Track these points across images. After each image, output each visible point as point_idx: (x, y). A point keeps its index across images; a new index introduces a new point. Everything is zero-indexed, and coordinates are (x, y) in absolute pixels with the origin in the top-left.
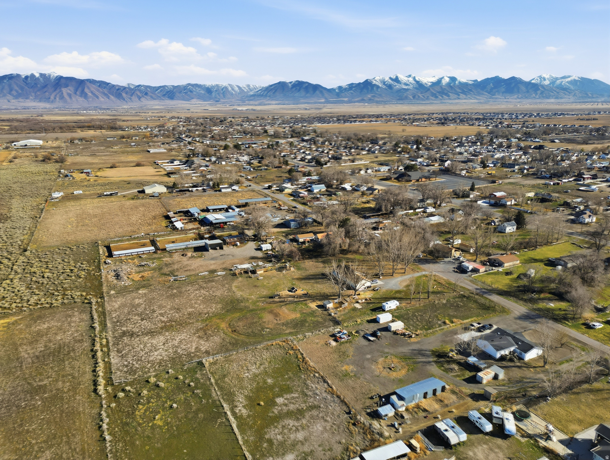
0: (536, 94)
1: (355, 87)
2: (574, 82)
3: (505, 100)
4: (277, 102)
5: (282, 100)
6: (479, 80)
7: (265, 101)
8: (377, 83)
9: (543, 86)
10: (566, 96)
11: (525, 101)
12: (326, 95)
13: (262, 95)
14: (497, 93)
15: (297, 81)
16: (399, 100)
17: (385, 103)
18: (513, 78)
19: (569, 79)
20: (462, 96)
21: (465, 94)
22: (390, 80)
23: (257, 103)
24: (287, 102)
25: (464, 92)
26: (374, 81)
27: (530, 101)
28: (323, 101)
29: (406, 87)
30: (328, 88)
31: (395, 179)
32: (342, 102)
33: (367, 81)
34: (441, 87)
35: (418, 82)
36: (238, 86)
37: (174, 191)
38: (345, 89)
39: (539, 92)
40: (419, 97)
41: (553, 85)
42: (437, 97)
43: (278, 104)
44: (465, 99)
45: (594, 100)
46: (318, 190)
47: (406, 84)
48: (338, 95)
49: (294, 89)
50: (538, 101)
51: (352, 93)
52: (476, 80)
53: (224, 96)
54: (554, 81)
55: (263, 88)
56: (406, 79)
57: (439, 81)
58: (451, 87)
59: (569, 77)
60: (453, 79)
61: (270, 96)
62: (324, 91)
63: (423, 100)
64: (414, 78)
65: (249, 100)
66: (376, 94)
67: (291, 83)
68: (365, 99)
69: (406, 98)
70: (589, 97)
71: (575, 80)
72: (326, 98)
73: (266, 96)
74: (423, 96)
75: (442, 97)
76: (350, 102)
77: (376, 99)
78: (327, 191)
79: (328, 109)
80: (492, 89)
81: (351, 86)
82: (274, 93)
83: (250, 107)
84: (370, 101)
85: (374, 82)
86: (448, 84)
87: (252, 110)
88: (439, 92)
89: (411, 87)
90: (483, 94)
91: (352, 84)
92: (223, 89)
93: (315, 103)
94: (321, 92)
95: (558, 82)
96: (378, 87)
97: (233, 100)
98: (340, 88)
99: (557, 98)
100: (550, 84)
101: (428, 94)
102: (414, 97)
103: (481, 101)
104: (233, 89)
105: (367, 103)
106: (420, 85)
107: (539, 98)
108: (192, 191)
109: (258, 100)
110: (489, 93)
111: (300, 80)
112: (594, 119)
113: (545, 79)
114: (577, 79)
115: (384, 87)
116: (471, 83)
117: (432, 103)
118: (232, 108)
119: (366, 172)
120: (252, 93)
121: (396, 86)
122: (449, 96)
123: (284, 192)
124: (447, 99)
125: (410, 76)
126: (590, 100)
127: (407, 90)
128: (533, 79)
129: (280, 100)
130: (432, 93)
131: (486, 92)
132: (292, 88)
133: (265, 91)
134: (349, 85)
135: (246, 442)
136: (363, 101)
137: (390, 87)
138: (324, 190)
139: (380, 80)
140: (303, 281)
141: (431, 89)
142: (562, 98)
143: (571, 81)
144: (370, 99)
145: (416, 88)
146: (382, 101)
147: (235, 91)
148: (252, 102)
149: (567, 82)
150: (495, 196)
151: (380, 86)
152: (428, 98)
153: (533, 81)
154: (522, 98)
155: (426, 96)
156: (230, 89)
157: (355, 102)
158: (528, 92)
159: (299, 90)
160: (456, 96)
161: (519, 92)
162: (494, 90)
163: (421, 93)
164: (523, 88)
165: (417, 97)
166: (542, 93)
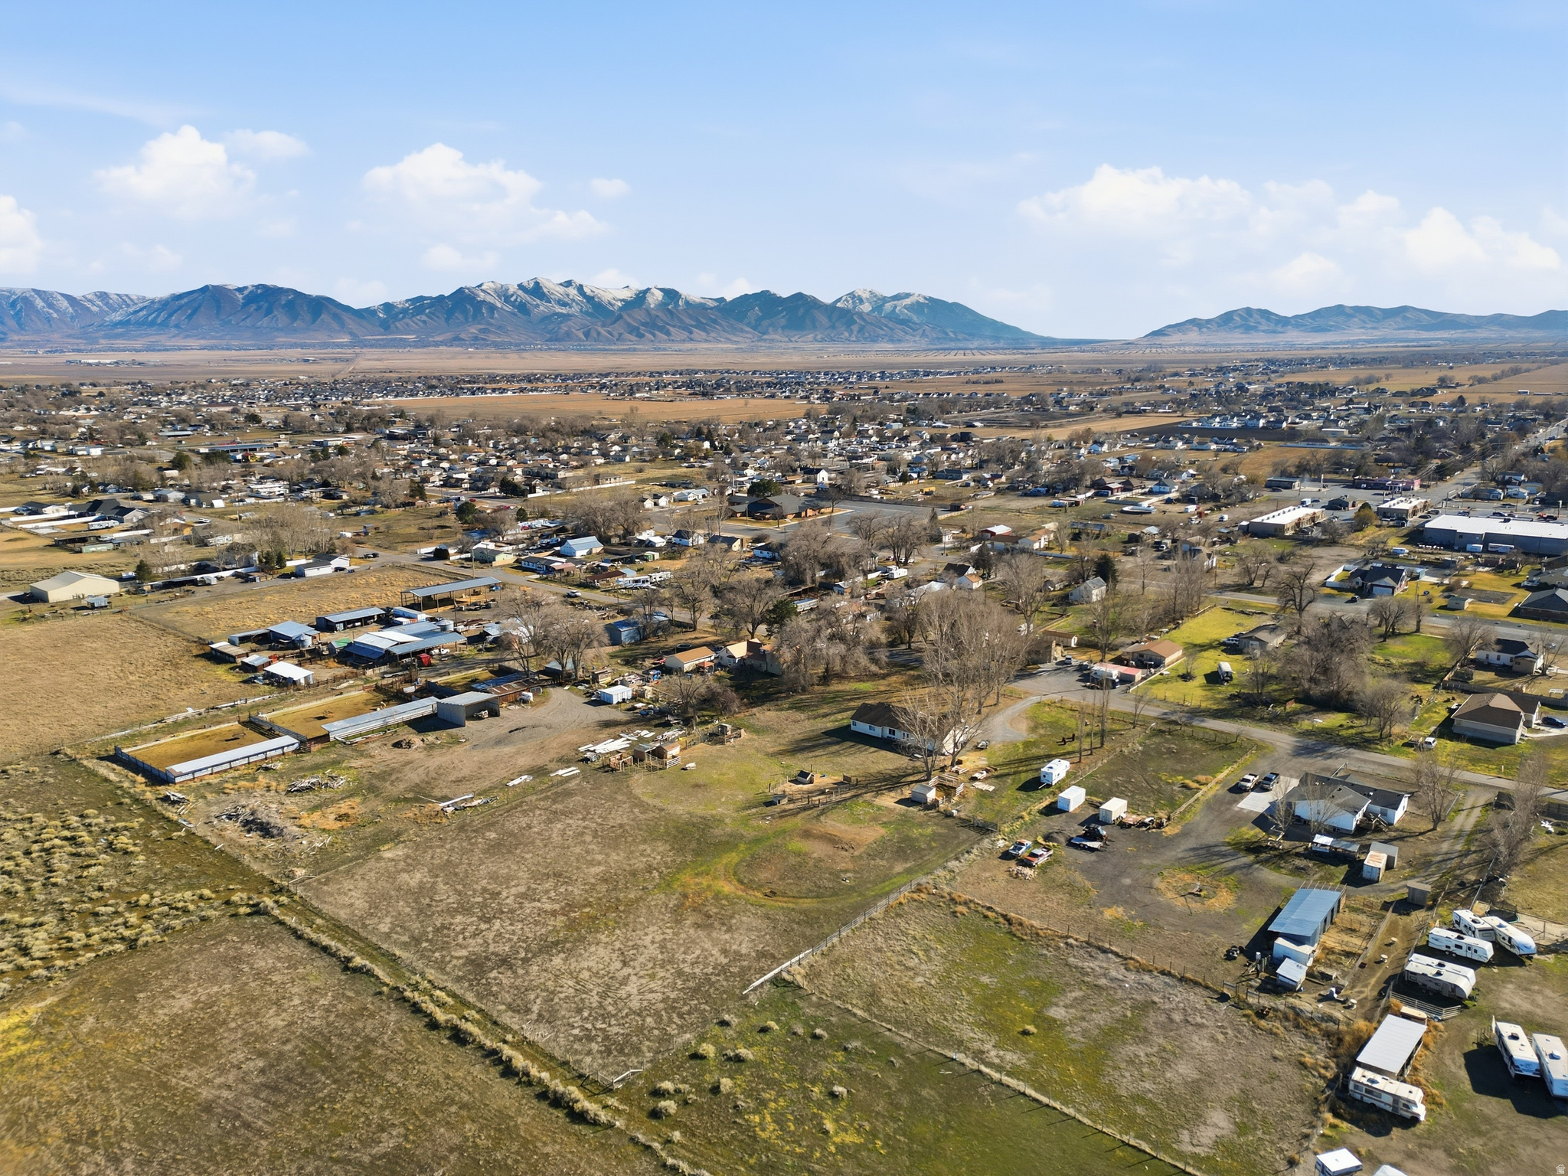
0: (851, 332)
1: (430, 306)
2: (917, 307)
3: (791, 345)
4: (203, 342)
5: (220, 338)
6: (729, 299)
7: (163, 339)
8: (489, 299)
9: (860, 315)
10: (908, 337)
11: (833, 347)
12: (351, 323)
13: (153, 324)
14: (770, 330)
15: (258, 287)
16: (550, 340)
17: (519, 347)
18: (799, 296)
19: (908, 301)
20: (698, 333)
21: (704, 330)
22: (520, 292)
23: (138, 344)
24: (234, 342)
25: (701, 326)
26: (482, 294)
27: (840, 346)
28: (346, 339)
29: (564, 311)
30: (356, 305)
31: (743, 514)
32: (404, 344)
33: (460, 291)
34: (648, 312)
35: (590, 299)
36: (68, 298)
37: (147, 588)
38: (404, 311)
39: (855, 328)
40: (599, 334)
41: (880, 313)
42: (641, 336)
43: (211, 348)
44: (706, 341)
45: (960, 345)
46: (585, 552)
47: (562, 303)
48: (385, 326)
49: (253, 307)
50: (858, 346)
51: (424, 322)
52: (722, 300)
53: (20, 325)
54: (880, 302)
55: (153, 302)
56: (561, 289)
57: (642, 296)
58: (670, 312)
59: (908, 295)
60: (671, 295)
61: (177, 326)
62: (345, 316)
63: (610, 342)
64: (580, 288)
65: (108, 337)
66: (491, 324)
67: (240, 290)
68: (463, 336)
69: (568, 336)
70: (951, 340)
71: (918, 302)
72: (351, 334)
73: (165, 325)
74: (610, 333)
75: (654, 335)
76: (421, 344)
77: (492, 338)
78: (606, 551)
79: (372, 361)
80: (759, 320)
81: (419, 304)
82: (190, 317)
83: (127, 357)
84: (477, 342)
85: (482, 296)
86: (662, 305)
87: (134, 362)
88: (645, 324)
89: (575, 309)
90: (742, 331)
91: (421, 298)
92: (13, 304)
93: (325, 345)
94: (336, 317)
95: (888, 306)
96: (492, 308)
97: (56, 336)
98: (388, 307)
99: (892, 341)
100: (873, 311)
101: (618, 328)
102: (587, 334)
103: (743, 346)
104: (51, 305)
105: (471, 346)
106: (595, 306)
107: (857, 341)
108: (205, 583)
109: (140, 336)
110: (755, 328)
111: (269, 282)
112: (997, 382)
113: (861, 301)
114: (922, 300)
115: (508, 308)
116: (712, 304)
117: (635, 350)
118: (60, 358)
119: (656, 504)
120: (117, 317)
121: (537, 306)
122: (668, 333)
123: (494, 564)
124: (665, 341)
125: (568, 284)
126: (953, 345)
127: (566, 317)
128: (839, 300)
129: (213, 338)
130: (629, 325)
131: (749, 325)
132: (245, 305)
133: (160, 310)
134: (413, 301)
135: (1090, 1114)
136: (456, 340)
137: (522, 308)
138: (599, 550)
139: (495, 291)
140: (800, 756)
141: (626, 317)
142: (900, 341)
143: (912, 305)
144: (476, 339)
145: (587, 313)
146: (511, 344)
147: (57, 311)
148: (119, 343)
149: (905, 307)
150: (993, 534)
151: (499, 305)
152: (620, 338)
153: (839, 305)
154: (822, 340)
155: (615, 334)
156: (39, 303)
157: (437, 344)
158: (833, 327)
159: (269, 312)
160: (684, 335)
161: (815, 327)
162: (765, 323)
163: (603, 326)
164: (823, 319)
165: (594, 334)
166: (861, 330)
